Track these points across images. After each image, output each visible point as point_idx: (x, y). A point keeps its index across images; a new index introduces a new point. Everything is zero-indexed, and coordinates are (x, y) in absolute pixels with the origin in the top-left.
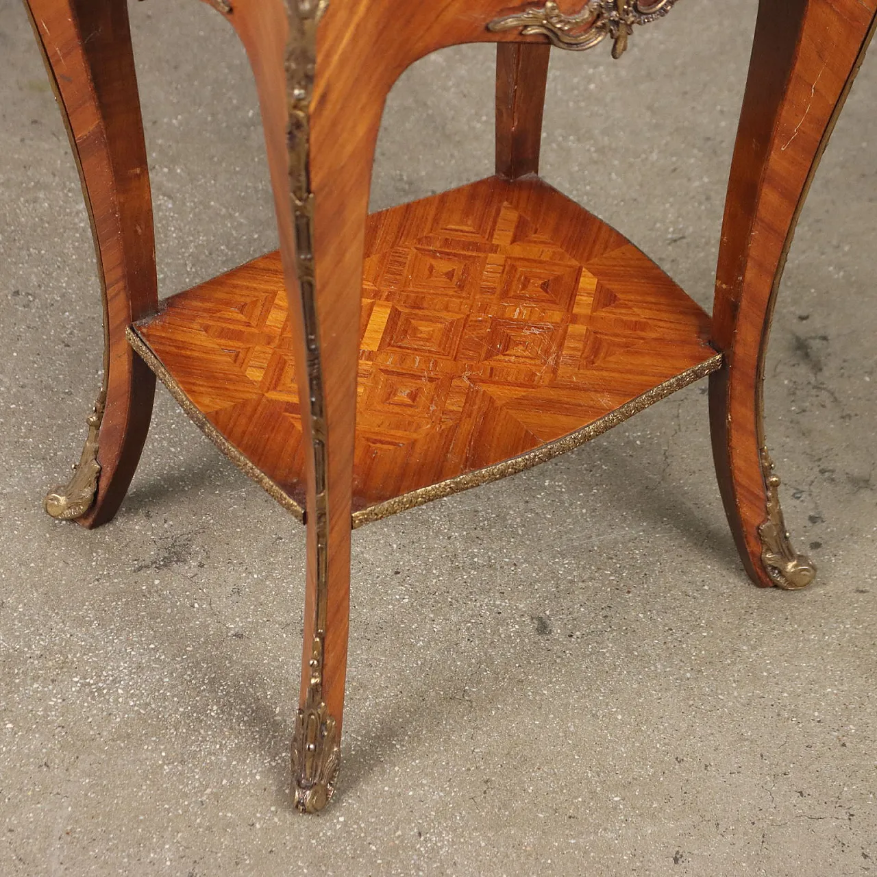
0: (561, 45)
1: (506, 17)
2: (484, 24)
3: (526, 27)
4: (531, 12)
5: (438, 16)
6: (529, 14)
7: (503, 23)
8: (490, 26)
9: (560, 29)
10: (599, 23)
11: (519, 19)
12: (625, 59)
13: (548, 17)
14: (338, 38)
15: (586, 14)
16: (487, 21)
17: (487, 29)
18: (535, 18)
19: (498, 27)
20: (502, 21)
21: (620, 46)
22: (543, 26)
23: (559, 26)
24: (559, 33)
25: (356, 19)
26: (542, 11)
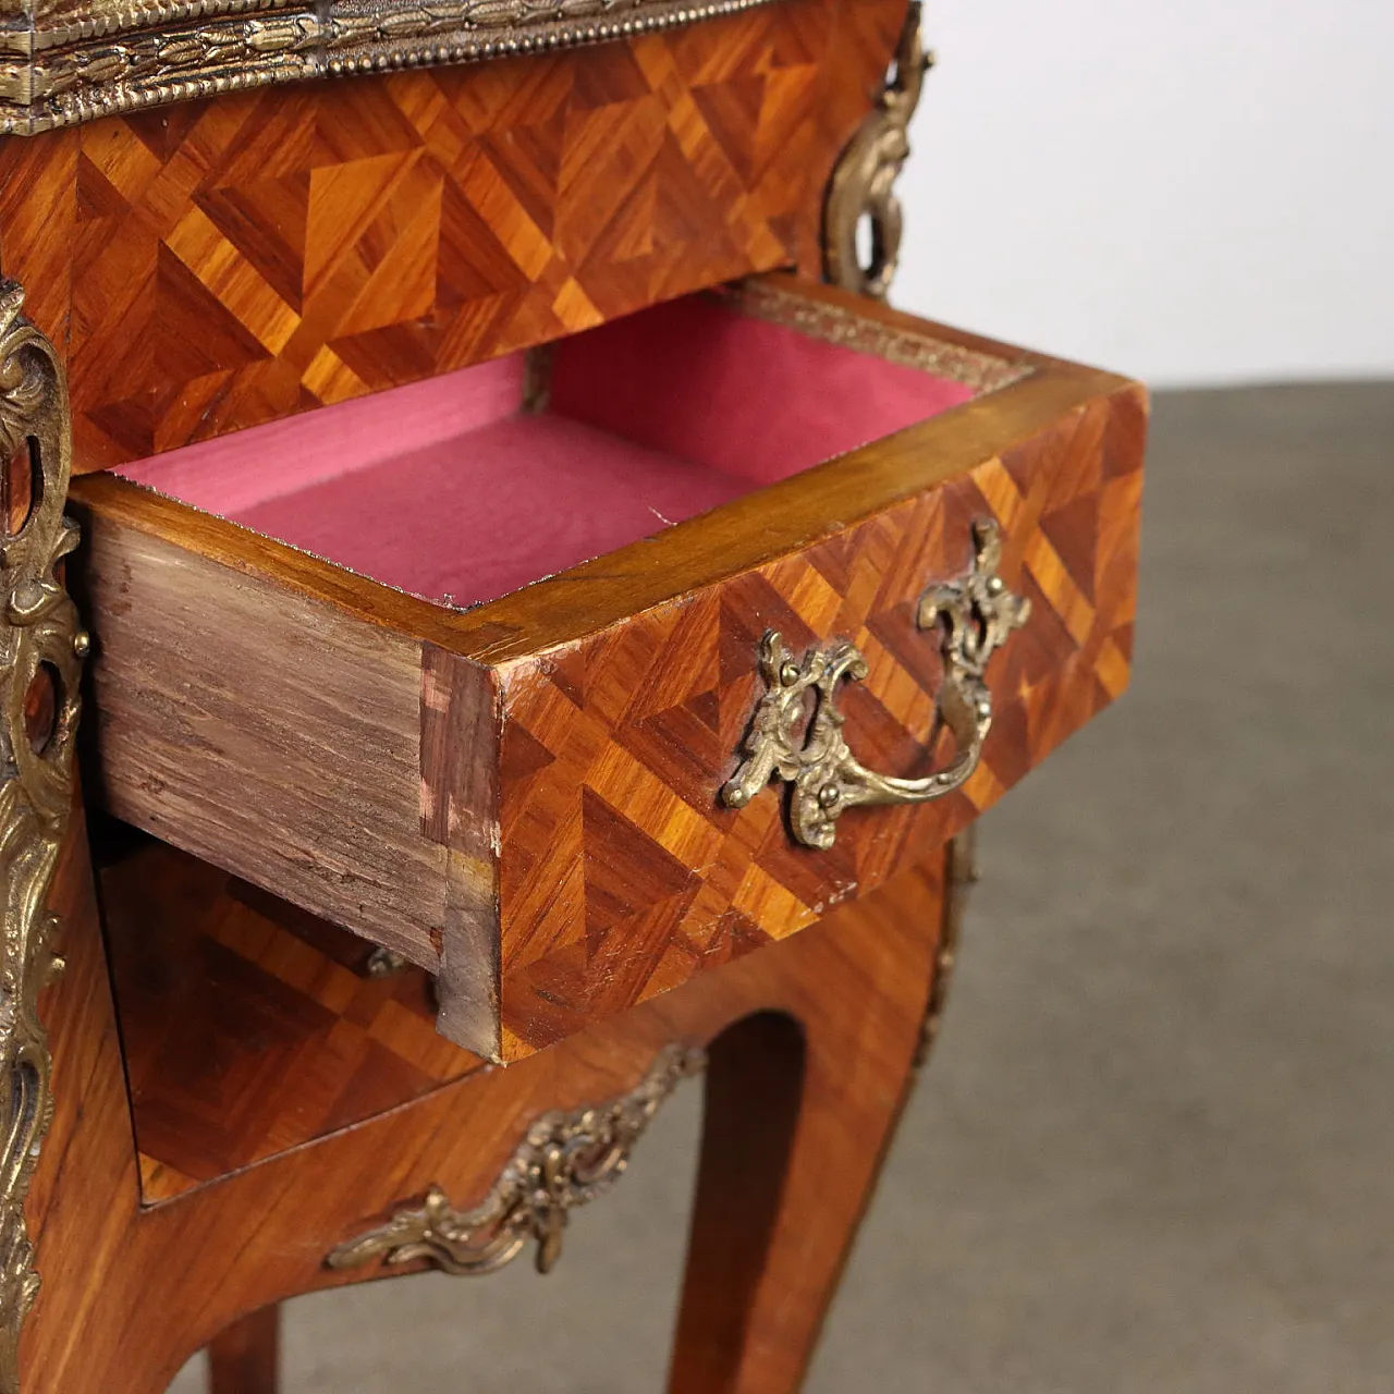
0: (458, 1269)
1: (360, 1238)
2: (319, 1258)
3: (393, 1250)
4: (404, 1220)
5: (236, 1260)
6: (399, 1224)
7: (356, 1250)
8: (333, 1260)
9: (455, 1241)
10: (518, 1217)
11: (383, 1237)
12: (559, 1271)
13: (432, 1224)
14: (57, 1344)
15: (494, 1206)
16: (327, 1251)
17: (326, 1265)
18: (413, 1227)
19: (348, 1259)
20: (354, 1247)
21: (550, 1250)
22: (425, 1241)
23: (452, 1235)
24: (451, 1248)
25: (87, 1299)
26: (421, 1214)
